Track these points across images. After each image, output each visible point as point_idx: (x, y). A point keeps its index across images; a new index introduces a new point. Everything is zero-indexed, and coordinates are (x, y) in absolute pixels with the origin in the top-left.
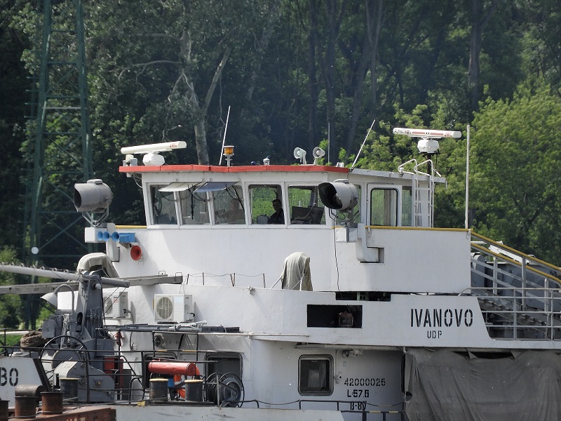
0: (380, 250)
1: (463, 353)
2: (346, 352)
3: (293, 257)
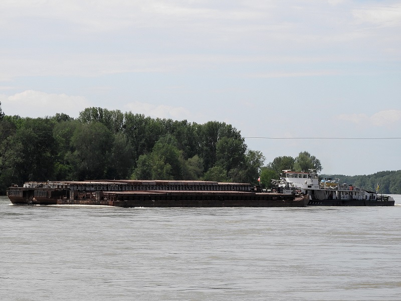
0: (313, 181)
1: (318, 190)
2: (309, 190)
3: (305, 181)
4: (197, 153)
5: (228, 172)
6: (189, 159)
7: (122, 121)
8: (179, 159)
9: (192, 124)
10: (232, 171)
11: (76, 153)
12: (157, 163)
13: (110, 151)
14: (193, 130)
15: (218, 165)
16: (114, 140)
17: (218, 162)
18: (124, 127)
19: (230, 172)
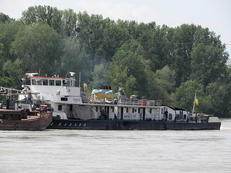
0: (70, 90)
1: (79, 105)
2: (64, 104)
3: (58, 91)
4: (167, 63)
5: (205, 87)
6: (158, 71)
7: (74, 23)
8: (145, 70)
9: (161, 27)
10: (211, 85)
11: (18, 62)
12: (117, 76)
13: (59, 60)
14: (163, 34)
15: (193, 78)
16: (64, 46)
17: (193, 75)
18: (78, 30)
19: (208, 87)
